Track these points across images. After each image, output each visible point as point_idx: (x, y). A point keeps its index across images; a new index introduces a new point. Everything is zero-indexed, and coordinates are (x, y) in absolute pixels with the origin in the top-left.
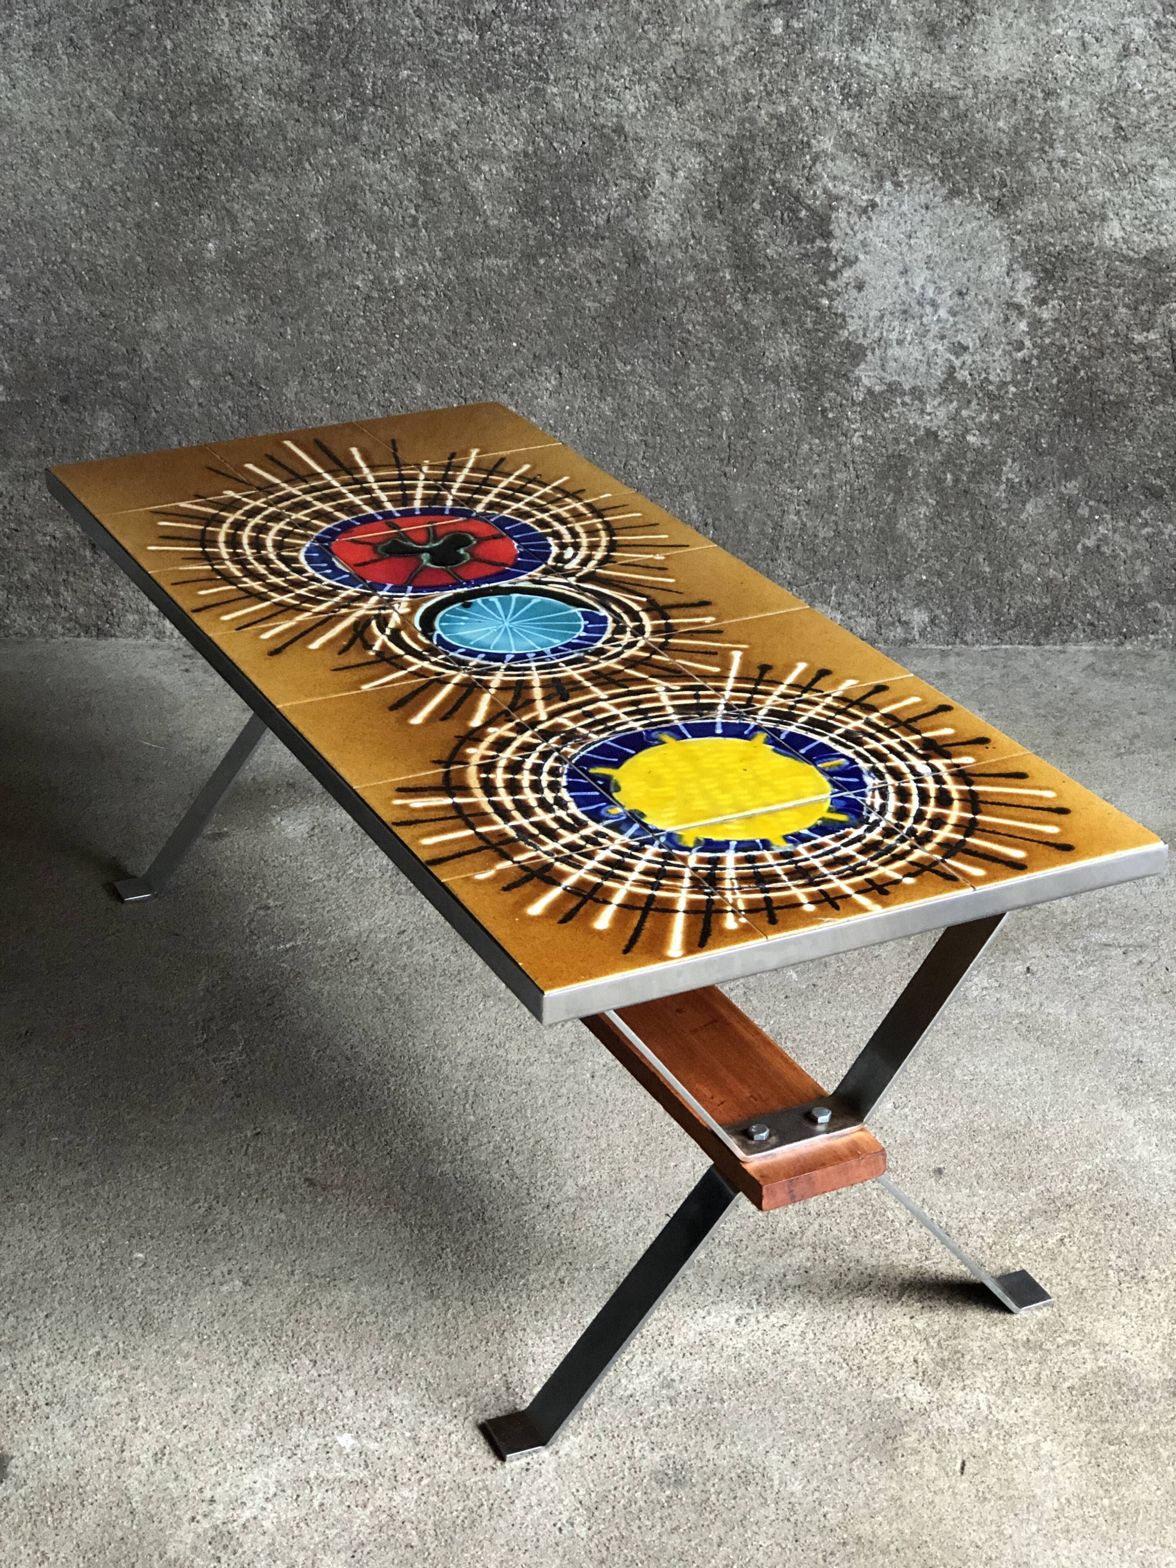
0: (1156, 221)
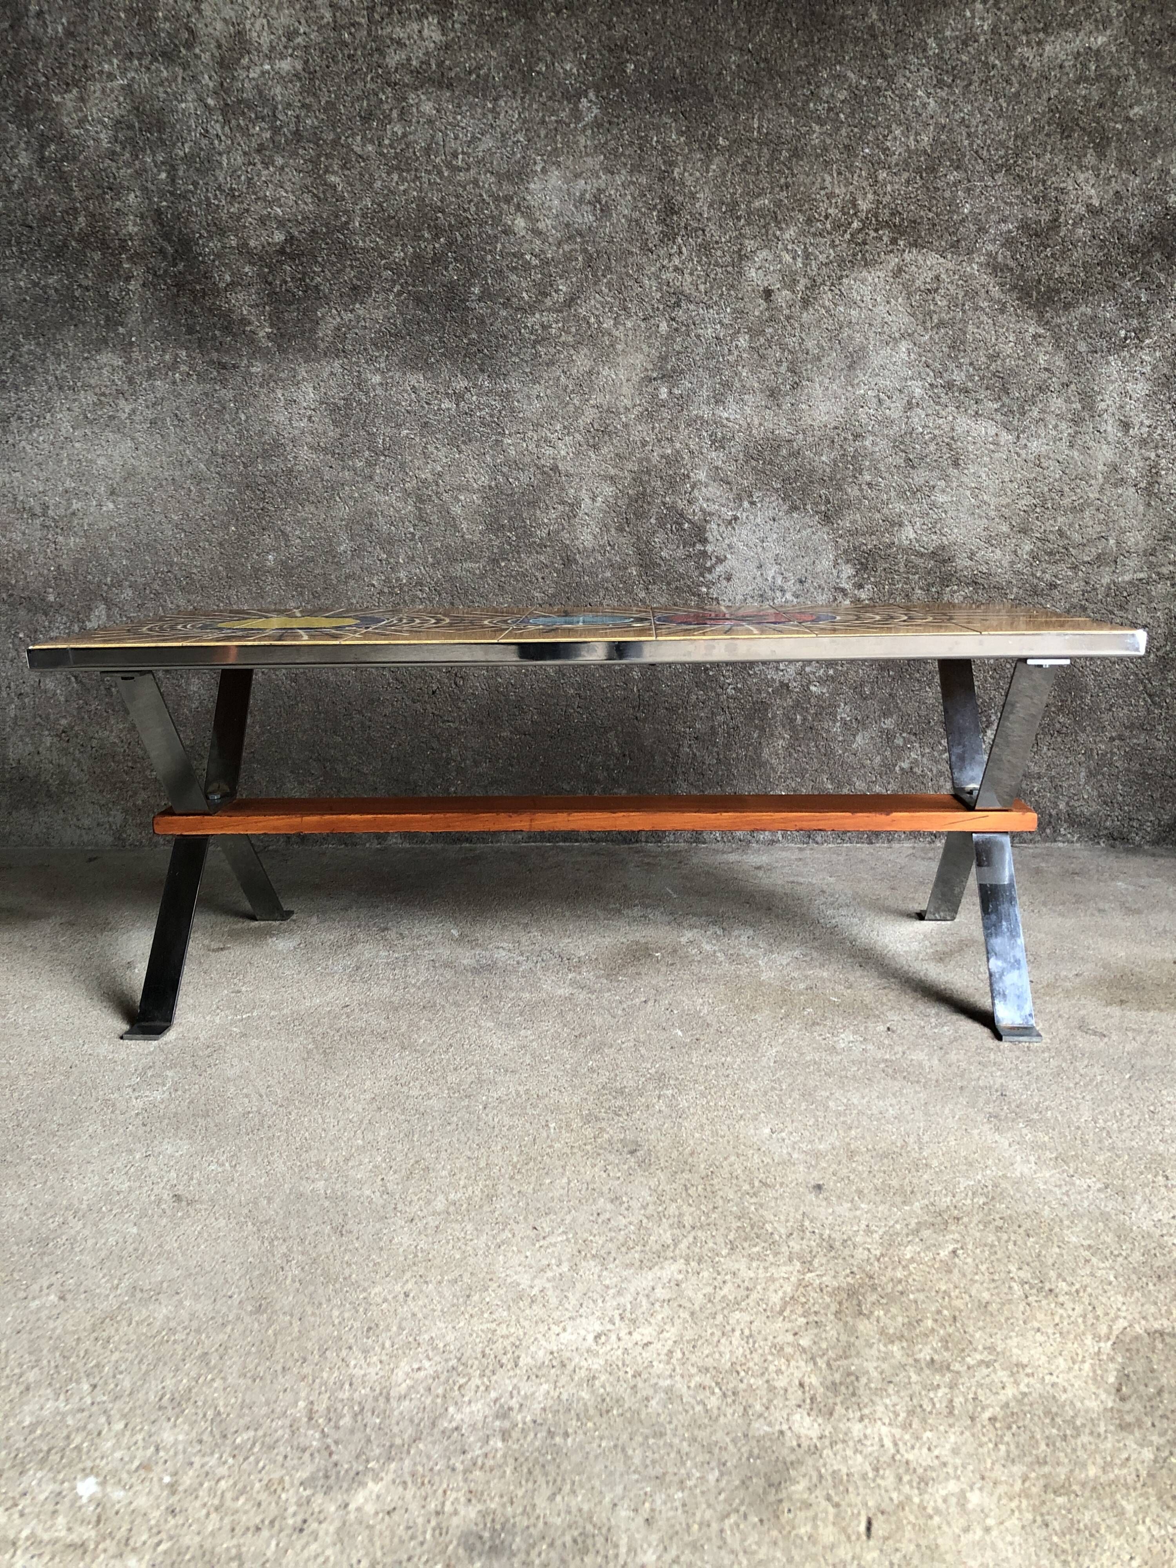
0: (939, 526)
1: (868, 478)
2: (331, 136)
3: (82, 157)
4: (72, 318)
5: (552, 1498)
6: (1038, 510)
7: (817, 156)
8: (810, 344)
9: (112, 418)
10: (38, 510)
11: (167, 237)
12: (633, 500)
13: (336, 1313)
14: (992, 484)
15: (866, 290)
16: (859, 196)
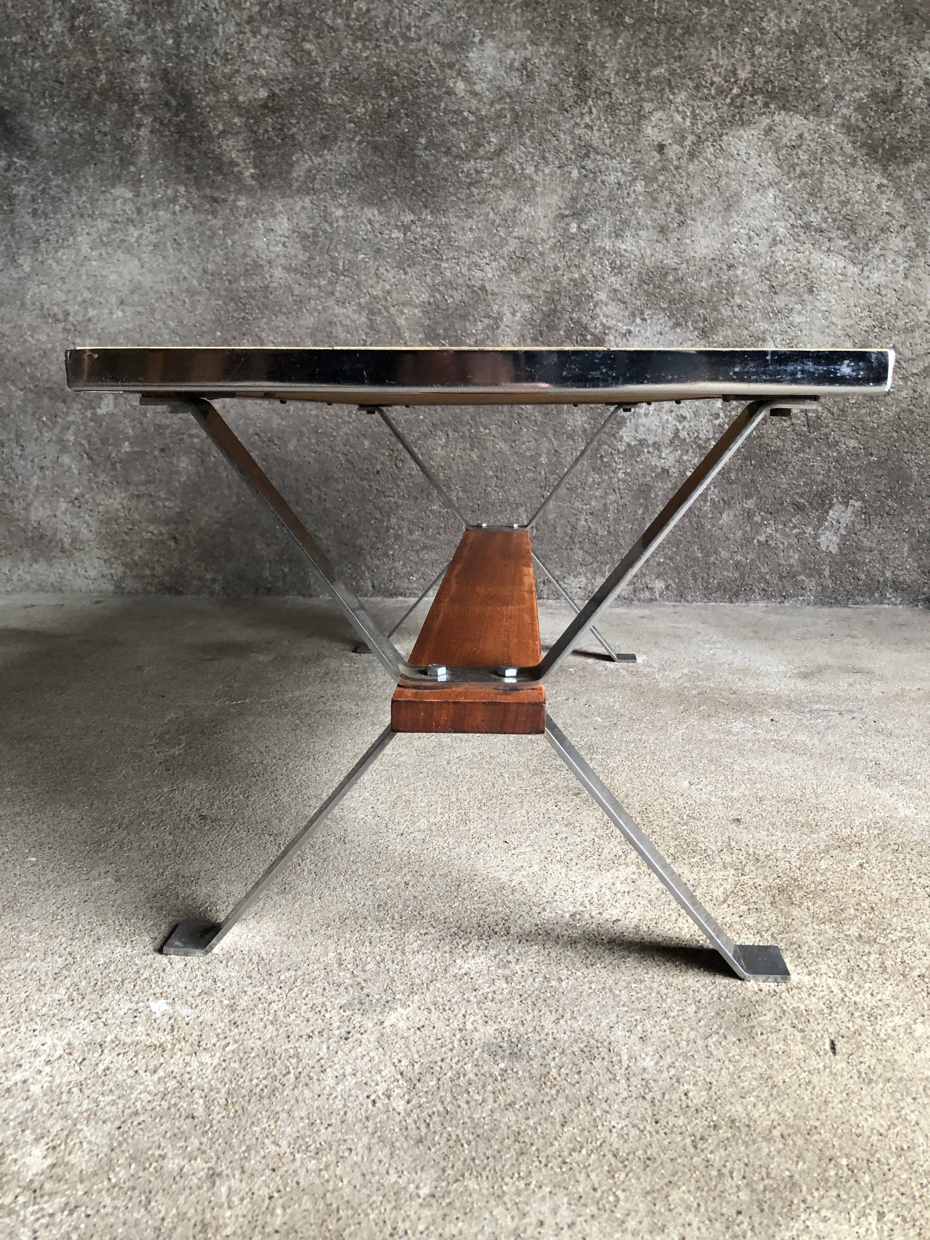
1: (738, 301)
2: (308, 11)
3: (104, 26)
4: (92, 158)
5: (557, 1022)
6: (876, 330)
7: (707, 33)
8: (694, 190)
9: (122, 241)
10: (61, 316)
11: (172, 92)
12: (546, 316)
13: (349, 895)
14: (840, 308)
15: (742, 146)
16: (739, 66)
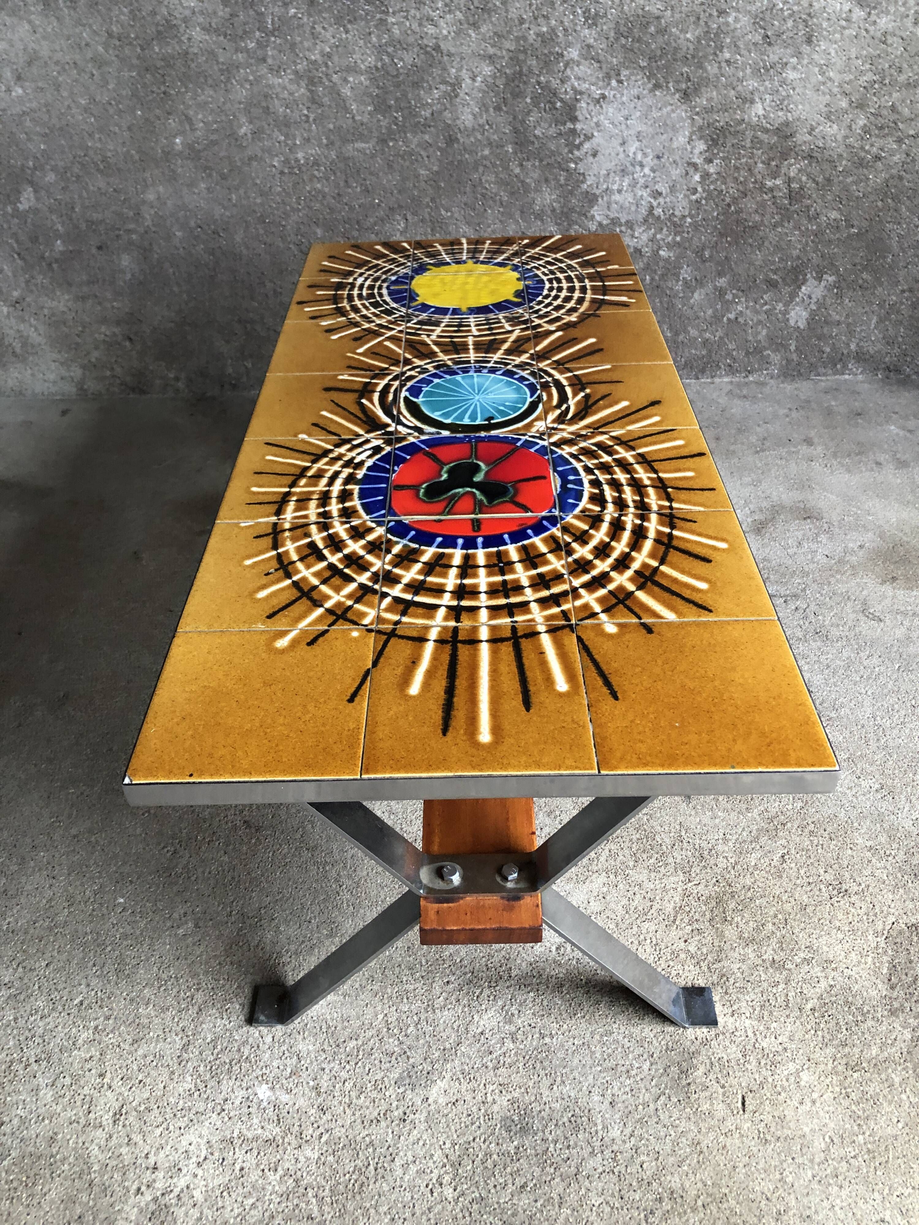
1: (727, 55)
5: (551, 1088)
6: (876, 86)
12: (510, 80)
14: (838, 62)
